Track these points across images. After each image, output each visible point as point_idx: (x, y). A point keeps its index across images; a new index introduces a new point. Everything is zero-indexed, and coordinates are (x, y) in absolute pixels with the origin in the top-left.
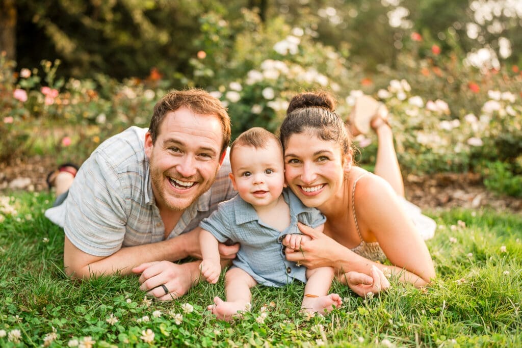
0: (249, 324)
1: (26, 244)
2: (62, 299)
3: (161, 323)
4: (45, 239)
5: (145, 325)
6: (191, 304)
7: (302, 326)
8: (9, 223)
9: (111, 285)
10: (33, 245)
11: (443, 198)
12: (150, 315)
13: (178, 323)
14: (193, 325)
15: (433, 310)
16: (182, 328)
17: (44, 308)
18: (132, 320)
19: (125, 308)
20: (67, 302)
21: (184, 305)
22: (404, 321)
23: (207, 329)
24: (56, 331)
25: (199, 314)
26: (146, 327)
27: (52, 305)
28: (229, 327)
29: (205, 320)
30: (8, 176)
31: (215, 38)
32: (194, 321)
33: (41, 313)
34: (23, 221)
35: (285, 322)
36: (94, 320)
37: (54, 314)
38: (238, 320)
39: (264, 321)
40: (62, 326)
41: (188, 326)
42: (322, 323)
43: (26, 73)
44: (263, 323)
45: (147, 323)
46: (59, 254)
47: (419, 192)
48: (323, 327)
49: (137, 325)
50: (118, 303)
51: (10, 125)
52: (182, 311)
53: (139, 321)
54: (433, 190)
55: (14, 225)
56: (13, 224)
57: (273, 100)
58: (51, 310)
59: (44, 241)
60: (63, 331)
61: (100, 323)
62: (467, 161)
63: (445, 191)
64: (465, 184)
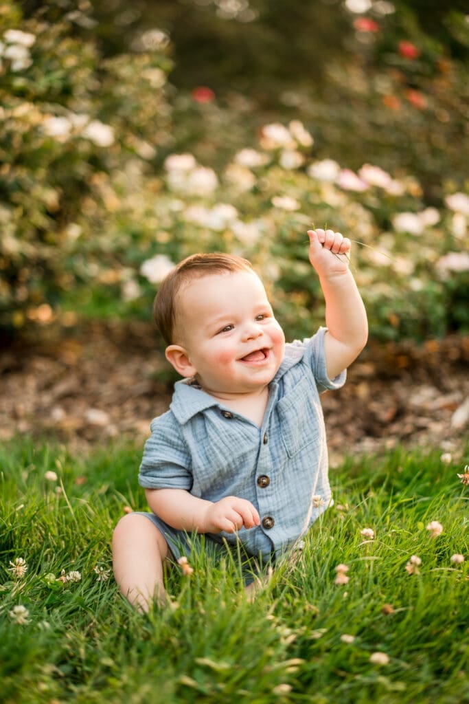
62: (440, 310)
63: (392, 392)
64: (445, 369)
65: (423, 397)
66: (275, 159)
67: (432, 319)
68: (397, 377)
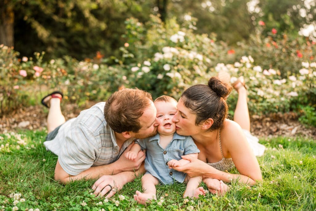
0: (154, 206)
1: (34, 162)
2: (57, 193)
3: (108, 205)
4: (44, 159)
5: (100, 206)
6: (124, 196)
7: (183, 207)
8: (22, 150)
9: (81, 185)
10: (37, 163)
11: (274, 129)
12: (102, 201)
13: (117, 205)
14: (125, 206)
15: (253, 198)
16: (119, 208)
17: (49, 198)
18: (93, 204)
19: (89, 197)
20: (59, 194)
21: (120, 196)
22: (237, 204)
23: (132, 208)
24: (56, 209)
25: (128, 201)
26: (101, 207)
27: (52, 196)
28: (143, 208)
29: (131, 204)
30: (17, 121)
31: (134, 33)
32: (125, 204)
33: (47, 200)
34: (30, 148)
35: (173, 204)
36: (74, 204)
37: (53, 201)
38: (148, 203)
39: (162, 204)
40: (59, 207)
41: (122, 207)
42: (193, 205)
43: (25, 59)
44: (161, 205)
45: (101, 205)
46: (52, 168)
47: (259, 126)
48: (193, 208)
49: (96, 206)
50: (86, 195)
51: (17, 90)
52: (119, 199)
53: (97, 204)
54: (268, 124)
55: (26, 151)
56: (24, 150)
57: (169, 71)
58: (52, 199)
59: (43, 161)
60: (59, 209)
61: (77, 205)
62: (288, 106)
63: (275, 125)
64: (288, 120)
65: (283, 126)
66: (244, 65)
67: (286, 108)
68: (276, 121)
